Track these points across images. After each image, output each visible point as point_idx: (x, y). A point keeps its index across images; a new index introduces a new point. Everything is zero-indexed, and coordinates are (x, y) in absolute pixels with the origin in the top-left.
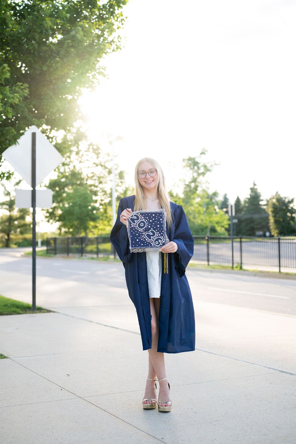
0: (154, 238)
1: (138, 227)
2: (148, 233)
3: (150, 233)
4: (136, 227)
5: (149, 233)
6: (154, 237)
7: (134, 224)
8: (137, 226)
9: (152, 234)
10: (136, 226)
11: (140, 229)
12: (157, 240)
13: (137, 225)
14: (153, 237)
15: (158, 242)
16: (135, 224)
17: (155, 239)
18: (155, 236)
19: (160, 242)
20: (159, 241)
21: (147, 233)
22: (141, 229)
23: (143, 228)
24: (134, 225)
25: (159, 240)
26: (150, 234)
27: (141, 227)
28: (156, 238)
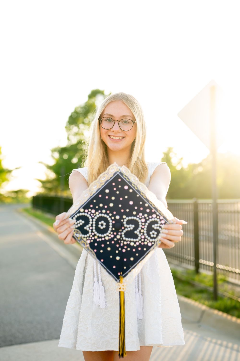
0: (142, 231)
1: (100, 235)
2: (124, 231)
3: (128, 226)
4: (96, 237)
5: (126, 229)
6: (142, 228)
7: (88, 235)
8: (98, 234)
9: (132, 227)
10: (94, 236)
11: (105, 235)
12: (150, 229)
13: (96, 233)
14: (138, 230)
15: (153, 232)
16: (90, 233)
17: (145, 229)
18: (140, 226)
19: (158, 228)
20: (155, 228)
21: (122, 231)
22: (108, 234)
23: (110, 229)
24: (89, 237)
25: (153, 226)
26: (129, 229)
27: (105, 231)
28: (146, 226)
